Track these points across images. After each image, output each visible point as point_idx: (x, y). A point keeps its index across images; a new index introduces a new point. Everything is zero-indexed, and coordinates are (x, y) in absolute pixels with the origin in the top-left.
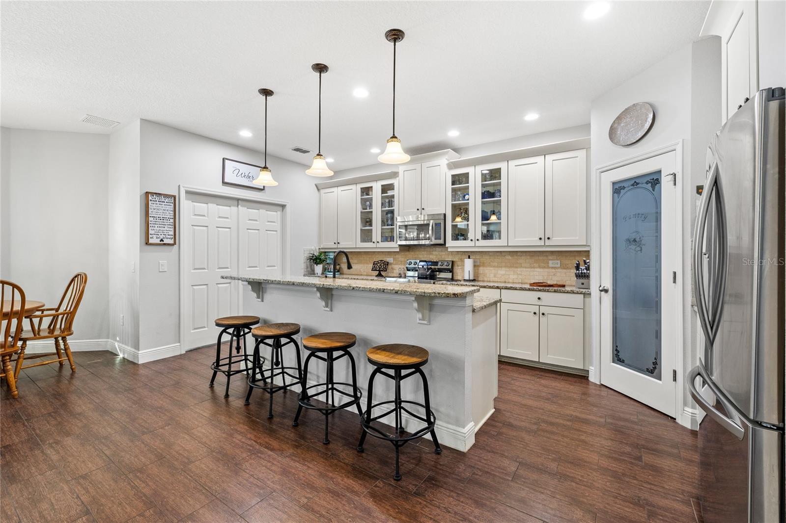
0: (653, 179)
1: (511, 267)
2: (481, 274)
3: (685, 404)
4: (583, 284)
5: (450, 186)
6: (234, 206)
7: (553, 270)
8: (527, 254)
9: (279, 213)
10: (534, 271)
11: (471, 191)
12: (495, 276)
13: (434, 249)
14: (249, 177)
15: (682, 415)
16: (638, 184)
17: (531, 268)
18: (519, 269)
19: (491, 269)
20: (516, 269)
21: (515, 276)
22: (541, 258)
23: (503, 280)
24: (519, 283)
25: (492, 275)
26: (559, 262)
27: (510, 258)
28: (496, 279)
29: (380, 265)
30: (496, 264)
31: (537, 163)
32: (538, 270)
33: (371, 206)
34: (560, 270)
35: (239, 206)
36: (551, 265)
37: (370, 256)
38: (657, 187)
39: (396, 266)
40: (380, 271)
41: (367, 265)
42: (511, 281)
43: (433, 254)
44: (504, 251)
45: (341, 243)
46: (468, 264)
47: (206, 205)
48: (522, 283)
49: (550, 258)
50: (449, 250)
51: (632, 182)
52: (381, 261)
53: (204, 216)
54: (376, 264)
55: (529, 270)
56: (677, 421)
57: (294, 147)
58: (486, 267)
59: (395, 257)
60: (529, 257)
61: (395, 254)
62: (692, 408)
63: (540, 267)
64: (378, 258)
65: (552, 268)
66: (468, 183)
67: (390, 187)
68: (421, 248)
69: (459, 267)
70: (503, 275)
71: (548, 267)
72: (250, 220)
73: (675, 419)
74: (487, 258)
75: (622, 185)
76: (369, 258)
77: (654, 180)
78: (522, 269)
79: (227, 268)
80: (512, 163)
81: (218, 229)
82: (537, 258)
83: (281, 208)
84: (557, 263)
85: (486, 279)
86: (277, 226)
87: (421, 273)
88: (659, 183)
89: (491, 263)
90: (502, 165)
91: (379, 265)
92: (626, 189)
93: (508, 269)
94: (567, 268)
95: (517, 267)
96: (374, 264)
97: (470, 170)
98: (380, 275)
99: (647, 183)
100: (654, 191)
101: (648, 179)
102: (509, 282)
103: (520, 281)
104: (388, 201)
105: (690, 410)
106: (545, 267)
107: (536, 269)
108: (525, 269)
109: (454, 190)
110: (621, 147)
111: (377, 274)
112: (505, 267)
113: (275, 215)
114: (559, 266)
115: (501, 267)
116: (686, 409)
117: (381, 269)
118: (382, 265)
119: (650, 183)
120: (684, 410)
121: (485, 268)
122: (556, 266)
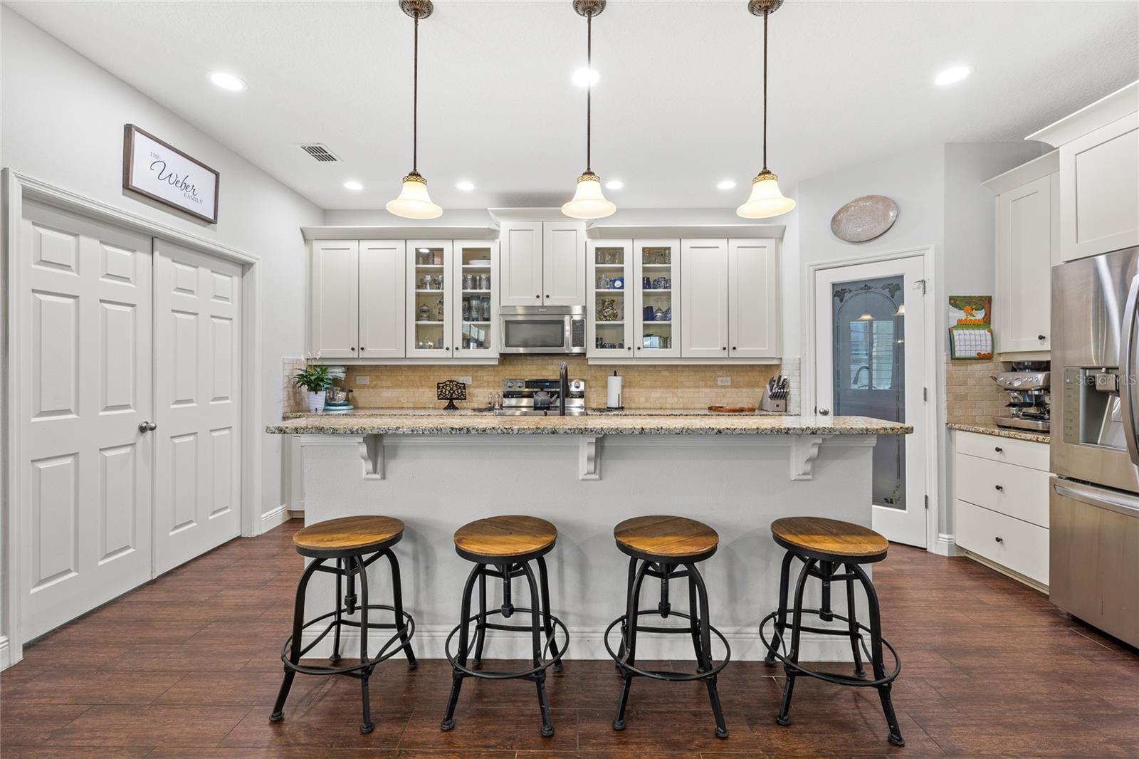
0: (892, 284)
1: (669, 387)
2: (626, 398)
3: (940, 531)
4: (778, 406)
5: (592, 266)
6: (143, 251)
7: (723, 390)
8: (691, 369)
9: (236, 279)
10: (699, 392)
11: (627, 276)
12: (647, 401)
13: (550, 361)
14: (186, 187)
15: (936, 543)
16: (870, 288)
17: (696, 387)
18: (679, 390)
19: (641, 390)
20: (676, 390)
21: (676, 400)
22: (708, 374)
23: (658, 405)
24: (680, 409)
25: (642, 400)
26: (729, 378)
27: (668, 374)
28: (648, 405)
29: (452, 389)
30: (648, 383)
31: (718, 247)
32: (707, 390)
33: (438, 283)
34: (730, 390)
35: (156, 254)
36: (719, 383)
37: (423, 374)
38: (897, 293)
39: (477, 390)
40: (451, 400)
41: (416, 390)
42: (669, 406)
43: (547, 369)
44: (659, 365)
45: (368, 349)
46: (615, 383)
47: (71, 238)
48: (684, 409)
49: (719, 374)
50: (590, 363)
51: (863, 285)
52: (450, 381)
53: (68, 267)
54: (443, 387)
55: (692, 390)
56: (928, 550)
57: (312, 142)
58: (634, 387)
59: (476, 374)
60: (693, 373)
61: (476, 369)
62: (948, 533)
63: (706, 386)
64: (444, 377)
65: (722, 387)
66: (623, 263)
67: (484, 254)
68: (527, 359)
69: (592, 390)
70: (658, 399)
71: (717, 386)
72: (179, 289)
73: (925, 549)
74: (636, 374)
75: (847, 287)
76: (420, 376)
77: (894, 287)
78: (683, 390)
79: (127, 407)
80: (687, 243)
81: (105, 305)
82: (703, 374)
83: (239, 270)
84: (727, 381)
85: (633, 406)
86: (231, 308)
87: (541, 400)
88: (900, 289)
89: (641, 382)
90: (673, 244)
91: (448, 388)
92: (853, 293)
93: (665, 390)
94: (739, 387)
95: (677, 387)
96: (438, 388)
97: (625, 244)
98: (451, 407)
99: (883, 288)
100: (893, 297)
101: (886, 283)
102: (666, 409)
103: (682, 407)
104: (475, 278)
105: (946, 536)
106: (712, 386)
107: (701, 390)
108: (687, 390)
109: (598, 271)
110: (847, 243)
111: (447, 404)
112: (661, 387)
113: (229, 283)
114: (729, 384)
115: (656, 387)
116: (941, 535)
117: (452, 396)
118: (455, 388)
119: (887, 288)
120: (939, 537)
121: (632, 390)
122: (726, 384)
